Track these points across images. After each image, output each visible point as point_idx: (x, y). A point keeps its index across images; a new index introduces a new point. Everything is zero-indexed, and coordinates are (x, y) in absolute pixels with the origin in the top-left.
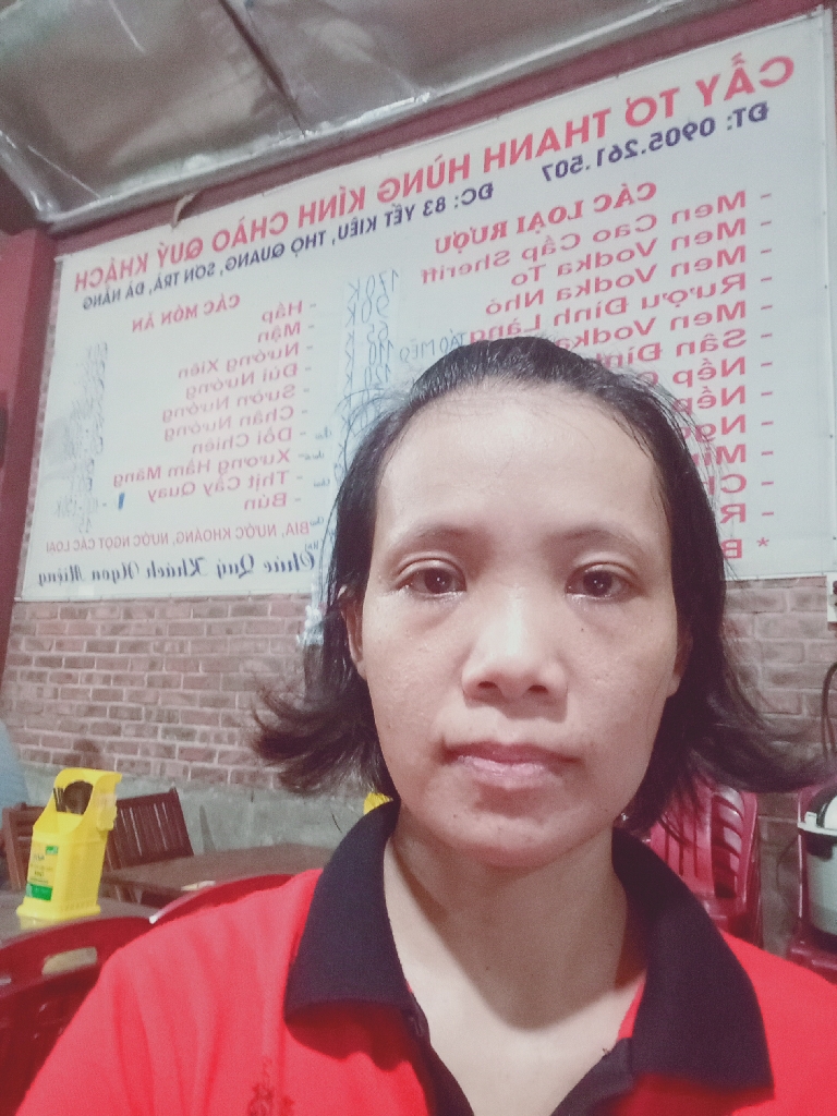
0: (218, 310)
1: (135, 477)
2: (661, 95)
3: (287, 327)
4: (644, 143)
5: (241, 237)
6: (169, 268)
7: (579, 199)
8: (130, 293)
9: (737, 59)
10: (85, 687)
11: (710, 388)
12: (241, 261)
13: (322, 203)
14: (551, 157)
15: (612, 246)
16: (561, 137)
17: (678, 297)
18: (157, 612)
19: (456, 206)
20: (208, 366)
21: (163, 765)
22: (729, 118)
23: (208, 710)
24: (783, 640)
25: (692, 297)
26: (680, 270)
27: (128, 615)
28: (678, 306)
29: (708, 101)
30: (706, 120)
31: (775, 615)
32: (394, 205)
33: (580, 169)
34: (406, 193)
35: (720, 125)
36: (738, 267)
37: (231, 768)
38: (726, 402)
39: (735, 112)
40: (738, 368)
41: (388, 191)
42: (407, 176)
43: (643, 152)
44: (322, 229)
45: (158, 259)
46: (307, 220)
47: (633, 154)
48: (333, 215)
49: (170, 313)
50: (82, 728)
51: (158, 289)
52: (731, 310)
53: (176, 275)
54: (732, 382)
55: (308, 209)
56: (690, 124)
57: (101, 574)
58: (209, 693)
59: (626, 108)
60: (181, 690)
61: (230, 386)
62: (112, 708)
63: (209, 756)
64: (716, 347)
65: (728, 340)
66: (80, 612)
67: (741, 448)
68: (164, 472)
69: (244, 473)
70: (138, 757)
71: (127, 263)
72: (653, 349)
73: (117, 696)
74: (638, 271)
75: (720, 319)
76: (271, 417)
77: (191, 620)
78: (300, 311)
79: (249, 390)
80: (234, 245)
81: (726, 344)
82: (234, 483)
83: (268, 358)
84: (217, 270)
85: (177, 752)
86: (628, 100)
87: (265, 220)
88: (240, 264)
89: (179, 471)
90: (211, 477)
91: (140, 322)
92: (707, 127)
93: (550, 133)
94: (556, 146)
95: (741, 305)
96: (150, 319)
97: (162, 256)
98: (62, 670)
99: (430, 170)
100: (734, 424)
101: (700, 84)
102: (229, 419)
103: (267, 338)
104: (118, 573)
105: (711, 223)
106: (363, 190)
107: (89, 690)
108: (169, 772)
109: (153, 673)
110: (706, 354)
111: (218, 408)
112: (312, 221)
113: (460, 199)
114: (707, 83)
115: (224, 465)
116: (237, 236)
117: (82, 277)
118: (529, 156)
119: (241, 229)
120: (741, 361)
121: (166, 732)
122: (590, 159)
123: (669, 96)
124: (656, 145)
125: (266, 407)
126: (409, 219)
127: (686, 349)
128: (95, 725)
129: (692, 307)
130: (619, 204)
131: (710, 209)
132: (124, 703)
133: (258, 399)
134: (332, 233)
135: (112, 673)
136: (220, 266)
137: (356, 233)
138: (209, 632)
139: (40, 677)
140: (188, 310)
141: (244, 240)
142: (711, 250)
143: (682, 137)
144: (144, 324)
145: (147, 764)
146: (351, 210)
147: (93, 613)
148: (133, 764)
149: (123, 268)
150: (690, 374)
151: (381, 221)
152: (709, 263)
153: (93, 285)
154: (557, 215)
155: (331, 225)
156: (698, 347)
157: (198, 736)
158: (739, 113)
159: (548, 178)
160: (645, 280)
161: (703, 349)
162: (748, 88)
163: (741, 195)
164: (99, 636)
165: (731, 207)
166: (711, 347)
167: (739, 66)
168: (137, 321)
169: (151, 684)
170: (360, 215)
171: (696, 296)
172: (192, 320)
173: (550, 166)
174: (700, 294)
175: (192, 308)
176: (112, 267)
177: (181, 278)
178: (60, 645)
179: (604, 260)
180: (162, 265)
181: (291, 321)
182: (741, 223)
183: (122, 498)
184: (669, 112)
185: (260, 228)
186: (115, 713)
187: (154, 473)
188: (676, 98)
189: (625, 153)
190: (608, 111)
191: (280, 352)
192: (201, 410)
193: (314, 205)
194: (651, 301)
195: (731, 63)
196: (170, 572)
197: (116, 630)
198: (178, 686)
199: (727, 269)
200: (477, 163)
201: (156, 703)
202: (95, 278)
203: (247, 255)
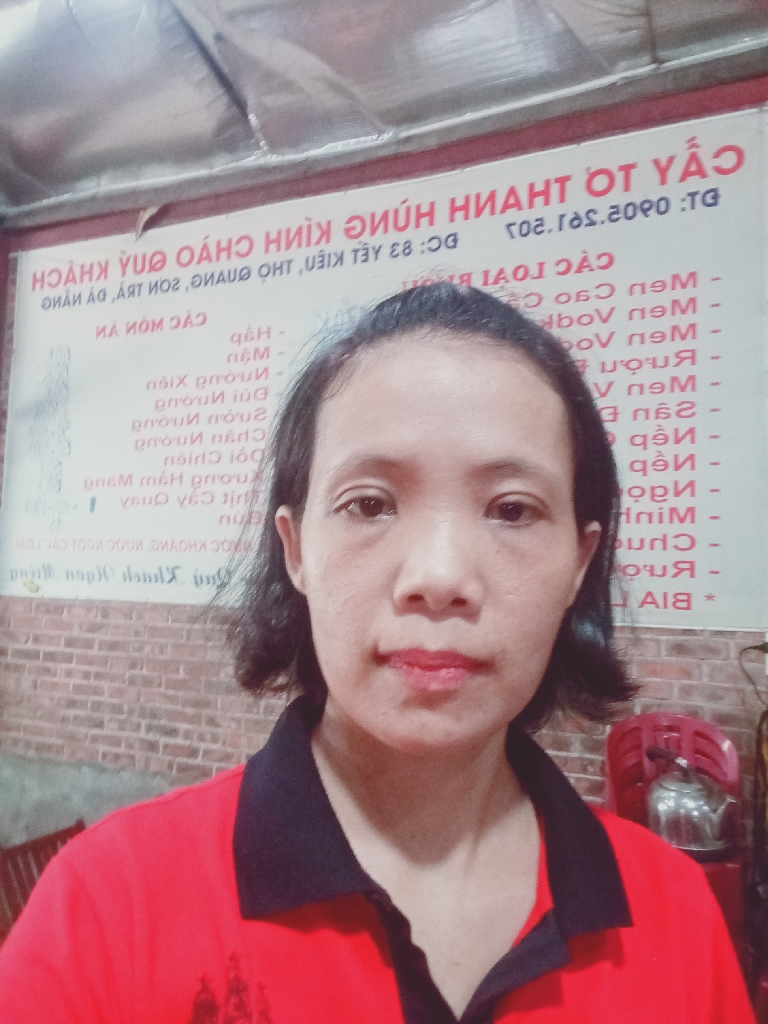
0: (185, 325)
1: (106, 483)
2: (622, 168)
3: (257, 350)
4: (602, 214)
5: (206, 255)
6: (131, 278)
7: (541, 261)
8: (91, 299)
9: (692, 143)
10: (67, 680)
11: (664, 454)
12: (208, 280)
13: (288, 231)
14: (513, 215)
15: (574, 309)
16: (524, 197)
17: (634, 365)
18: (134, 614)
19: (423, 252)
20: (176, 382)
21: (148, 760)
22: (684, 200)
23: (190, 711)
24: (726, 685)
25: (647, 366)
26: (636, 339)
27: (105, 615)
28: (634, 374)
29: (663, 181)
30: (662, 199)
31: (719, 662)
32: (360, 243)
33: (542, 232)
34: (373, 231)
35: (675, 205)
36: (688, 344)
37: (215, 765)
38: (678, 467)
39: (690, 194)
40: (689, 437)
41: (354, 228)
42: (373, 216)
43: (603, 222)
44: (289, 258)
45: (119, 269)
46: (273, 247)
47: (592, 223)
48: (300, 245)
49: (134, 325)
50: (64, 720)
51: (121, 299)
52: (683, 380)
53: (140, 285)
54: (684, 449)
55: (273, 236)
56: (648, 201)
57: (75, 574)
58: (191, 695)
59: (586, 177)
60: (162, 689)
61: (200, 403)
62: (93, 703)
63: (193, 753)
64: (669, 416)
65: (681, 410)
66: (56, 610)
67: (691, 510)
68: (136, 480)
69: (219, 489)
70: (122, 750)
71: (87, 268)
72: (611, 410)
73: (98, 691)
74: (597, 336)
75: (672, 390)
76: (243, 437)
77: (169, 624)
78: (269, 337)
79: (220, 409)
80: (199, 262)
81: (678, 414)
82: (208, 498)
83: (238, 380)
84: (183, 285)
85: (161, 748)
86: (588, 169)
87: (230, 241)
88: (206, 284)
89: (151, 481)
90: (186, 489)
91: (104, 329)
92: (661, 206)
93: (512, 192)
94: (518, 205)
95: (692, 378)
96: (114, 327)
97: (124, 266)
98: (40, 663)
99: (396, 212)
100: (684, 489)
101: (656, 162)
102: (200, 435)
103: (236, 360)
104: (93, 576)
105: (665, 298)
106: (329, 223)
107: (68, 686)
108: (154, 767)
109: (132, 672)
110: (659, 421)
111: (190, 422)
112: (279, 249)
113: (427, 246)
114: (663, 162)
115: (197, 480)
116: (201, 254)
117: (39, 276)
118: (493, 212)
119: (205, 247)
120: (691, 431)
121: (149, 729)
122: (551, 222)
123: (627, 169)
124: (615, 217)
125: (238, 427)
126: (376, 258)
127: (641, 415)
128: (76, 718)
129: (647, 375)
130: (579, 270)
131: (664, 285)
132: (105, 698)
133: (229, 418)
134: (299, 263)
135: (93, 669)
136: (185, 282)
137: (322, 267)
138: (188, 638)
139: (18, 668)
140: (154, 323)
141: (210, 261)
142: (665, 324)
143: (640, 214)
144: (108, 331)
145: (132, 758)
146: (318, 243)
147: (69, 611)
148: (117, 757)
149: (83, 274)
150: (645, 437)
151: (348, 257)
152: (663, 336)
153: (50, 285)
154: (521, 273)
155: (299, 255)
156: (652, 414)
157: (181, 733)
158: (692, 195)
159: (512, 237)
160: (604, 345)
161: (657, 418)
162: (701, 173)
163: (693, 275)
164: (76, 633)
165: (684, 286)
166: (663, 416)
167: (694, 150)
168: (101, 328)
169: (132, 682)
170: (329, 248)
171: (650, 366)
172: (157, 332)
173: (513, 224)
174: (655, 366)
175: (157, 321)
176: (71, 270)
177: (145, 289)
178: (36, 640)
179: (566, 322)
180: (124, 274)
181: (261, 344)
182: (693, 301)
183: (93, 502)
184: (627, 187)
185: (225, 249)
186: (97, 706)
187: (127, 480)
188: (633, 172)
189: (585, 221)
190: (567, 178)
191: (250, 375)
192: (171, 424)
193: (279, 232)
194: (609, 367)
195: (688, 145)
196: (146, 578)
197: (94, 628)
198: (160, 686)
199: (680, 345)
200: (442, 212)
201: (138, 699)
202: (54, 278)
203: (212, 276)
